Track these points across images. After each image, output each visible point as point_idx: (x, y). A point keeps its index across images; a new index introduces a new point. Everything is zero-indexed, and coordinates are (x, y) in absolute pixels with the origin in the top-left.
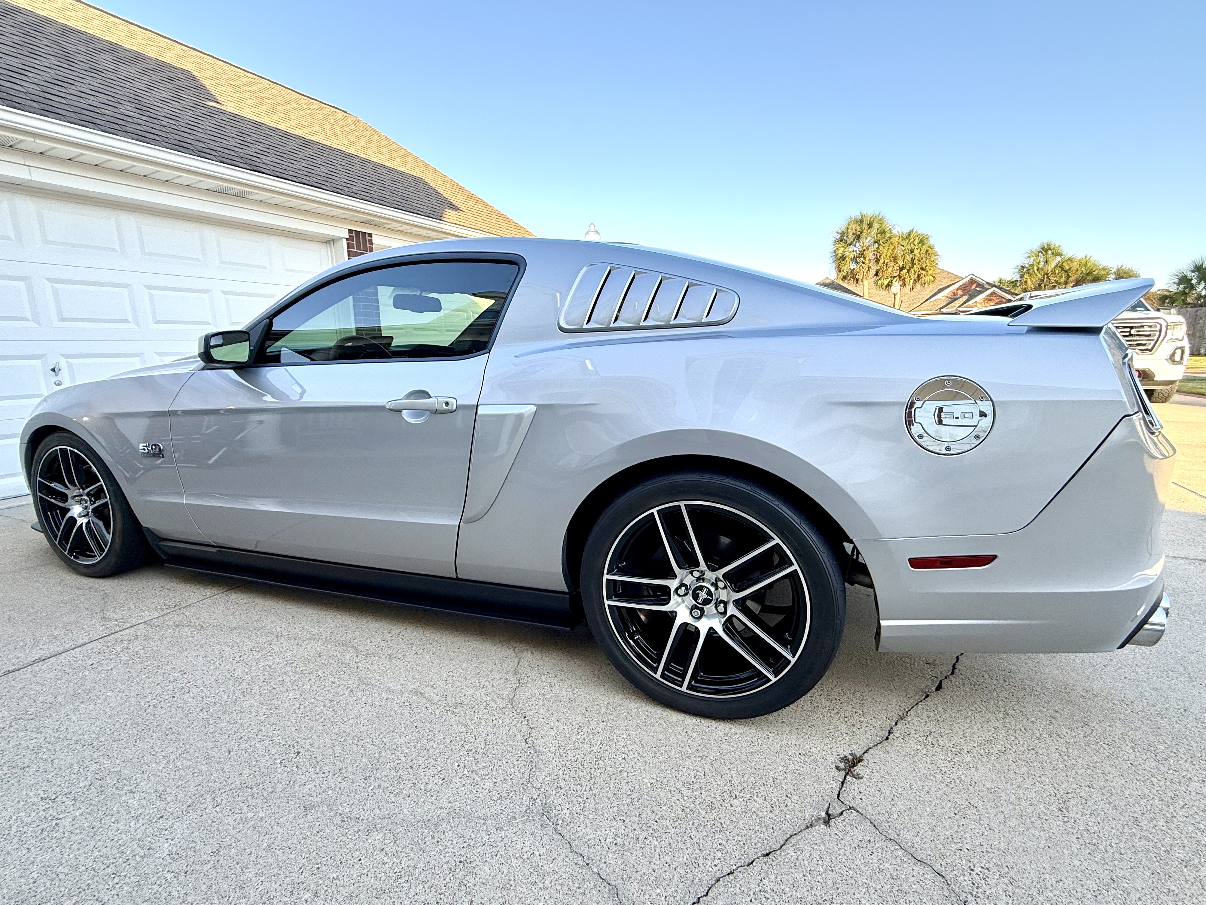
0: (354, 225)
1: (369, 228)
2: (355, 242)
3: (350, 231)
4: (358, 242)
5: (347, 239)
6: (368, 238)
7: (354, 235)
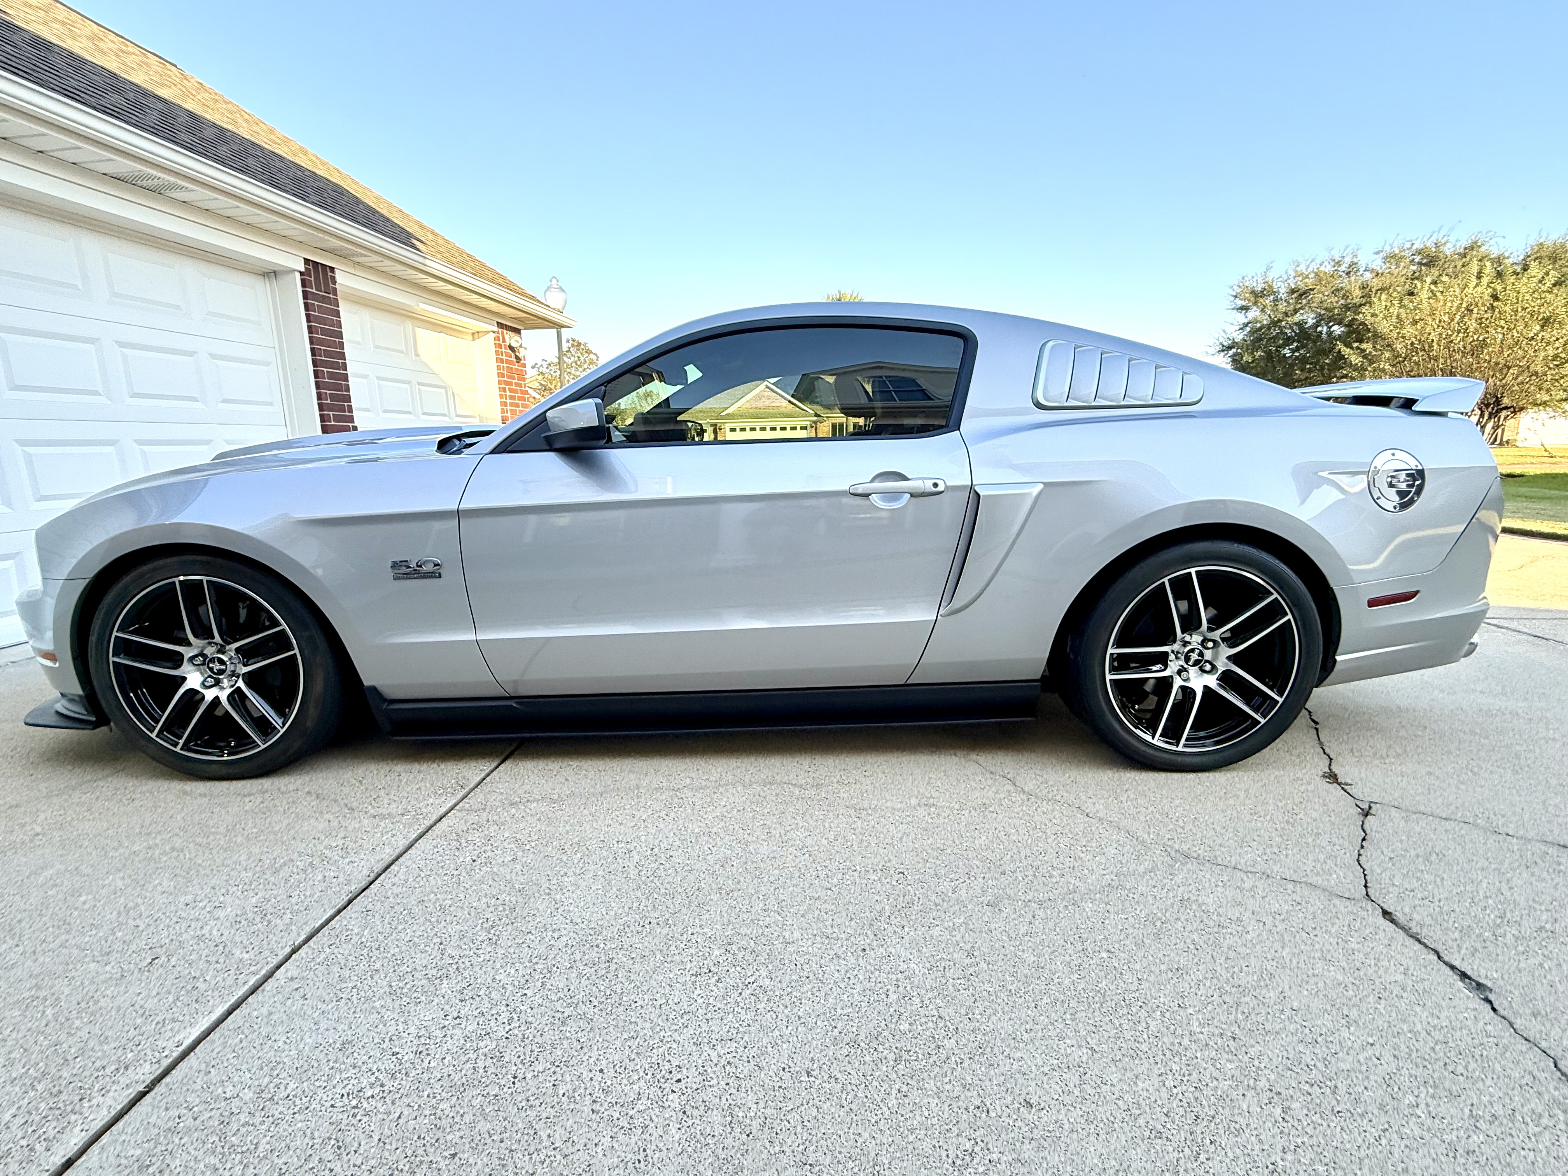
0: (313, 253)
1: (332, 260)
2: (312, 279)
3: (307, 261)
4: (317, 278)
5: (301, 273)
6: (330, 274)
7: (311, 267)
